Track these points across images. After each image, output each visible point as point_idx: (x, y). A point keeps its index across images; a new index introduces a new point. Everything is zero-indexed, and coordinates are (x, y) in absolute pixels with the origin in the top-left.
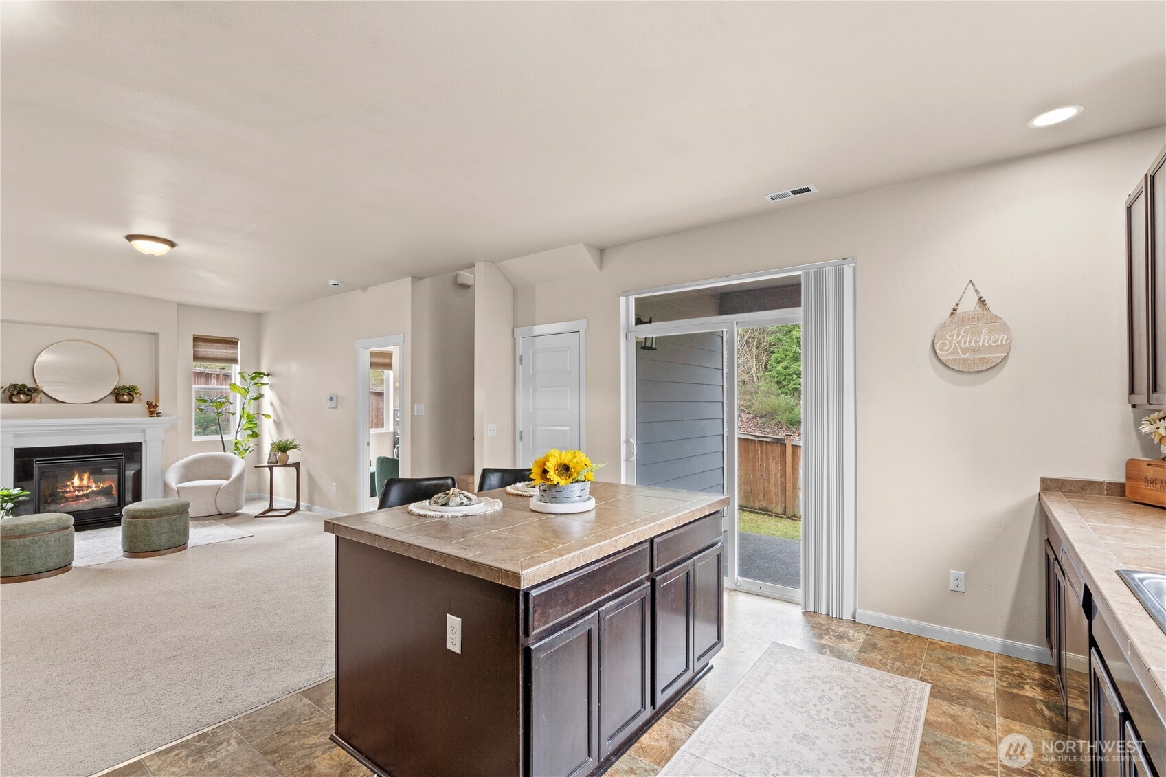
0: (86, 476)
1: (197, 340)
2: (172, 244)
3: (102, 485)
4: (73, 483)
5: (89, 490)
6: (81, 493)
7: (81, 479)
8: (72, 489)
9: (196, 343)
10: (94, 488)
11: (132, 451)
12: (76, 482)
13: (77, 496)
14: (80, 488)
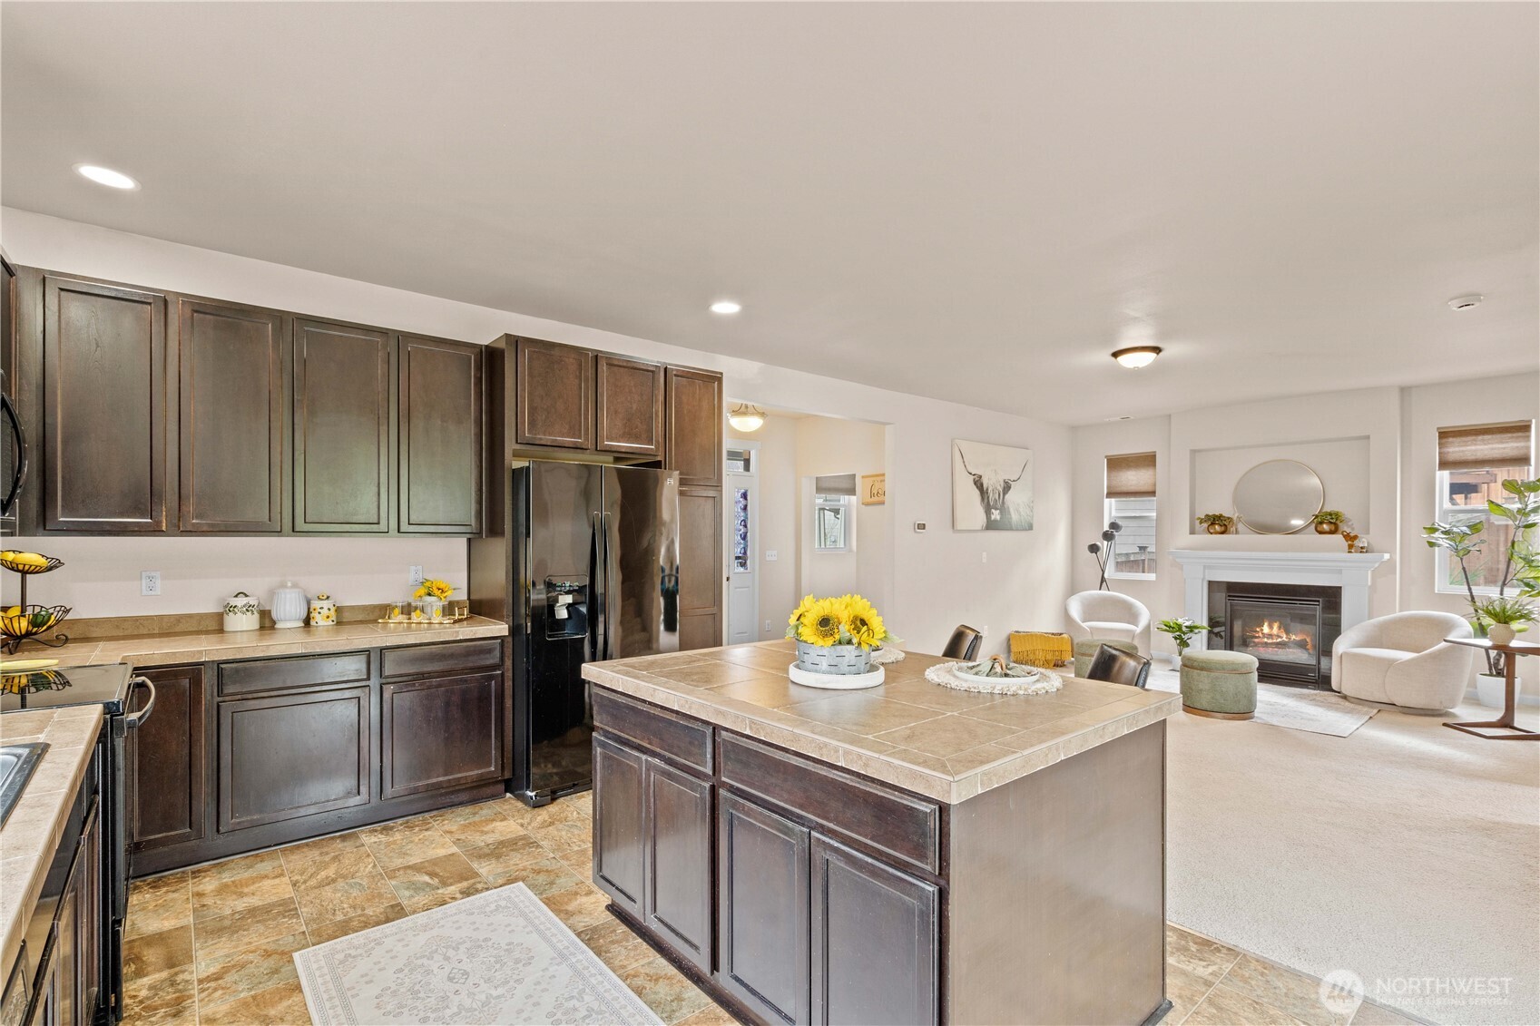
0: (1276, 626)
1: (1444, 435)
2: (1157, 350)
3: (1293, 637)
4: (1262, 630)
5: (1279, 640)
6: (1270, 641)
7: (1271, 627)
8: (1261, 635)
9: (1444, 440)
10: (1284, 639)
11: (1330, 598)
12: (1266, 629)
13: (1266, 643)
14: (1270, 636)
